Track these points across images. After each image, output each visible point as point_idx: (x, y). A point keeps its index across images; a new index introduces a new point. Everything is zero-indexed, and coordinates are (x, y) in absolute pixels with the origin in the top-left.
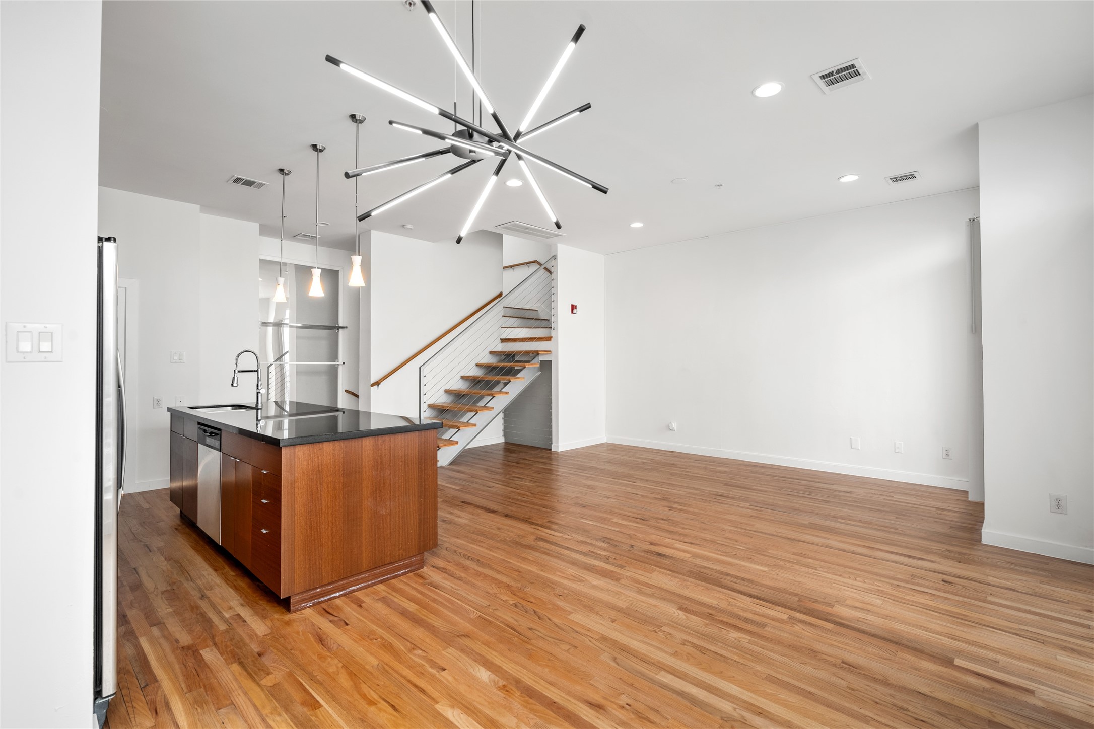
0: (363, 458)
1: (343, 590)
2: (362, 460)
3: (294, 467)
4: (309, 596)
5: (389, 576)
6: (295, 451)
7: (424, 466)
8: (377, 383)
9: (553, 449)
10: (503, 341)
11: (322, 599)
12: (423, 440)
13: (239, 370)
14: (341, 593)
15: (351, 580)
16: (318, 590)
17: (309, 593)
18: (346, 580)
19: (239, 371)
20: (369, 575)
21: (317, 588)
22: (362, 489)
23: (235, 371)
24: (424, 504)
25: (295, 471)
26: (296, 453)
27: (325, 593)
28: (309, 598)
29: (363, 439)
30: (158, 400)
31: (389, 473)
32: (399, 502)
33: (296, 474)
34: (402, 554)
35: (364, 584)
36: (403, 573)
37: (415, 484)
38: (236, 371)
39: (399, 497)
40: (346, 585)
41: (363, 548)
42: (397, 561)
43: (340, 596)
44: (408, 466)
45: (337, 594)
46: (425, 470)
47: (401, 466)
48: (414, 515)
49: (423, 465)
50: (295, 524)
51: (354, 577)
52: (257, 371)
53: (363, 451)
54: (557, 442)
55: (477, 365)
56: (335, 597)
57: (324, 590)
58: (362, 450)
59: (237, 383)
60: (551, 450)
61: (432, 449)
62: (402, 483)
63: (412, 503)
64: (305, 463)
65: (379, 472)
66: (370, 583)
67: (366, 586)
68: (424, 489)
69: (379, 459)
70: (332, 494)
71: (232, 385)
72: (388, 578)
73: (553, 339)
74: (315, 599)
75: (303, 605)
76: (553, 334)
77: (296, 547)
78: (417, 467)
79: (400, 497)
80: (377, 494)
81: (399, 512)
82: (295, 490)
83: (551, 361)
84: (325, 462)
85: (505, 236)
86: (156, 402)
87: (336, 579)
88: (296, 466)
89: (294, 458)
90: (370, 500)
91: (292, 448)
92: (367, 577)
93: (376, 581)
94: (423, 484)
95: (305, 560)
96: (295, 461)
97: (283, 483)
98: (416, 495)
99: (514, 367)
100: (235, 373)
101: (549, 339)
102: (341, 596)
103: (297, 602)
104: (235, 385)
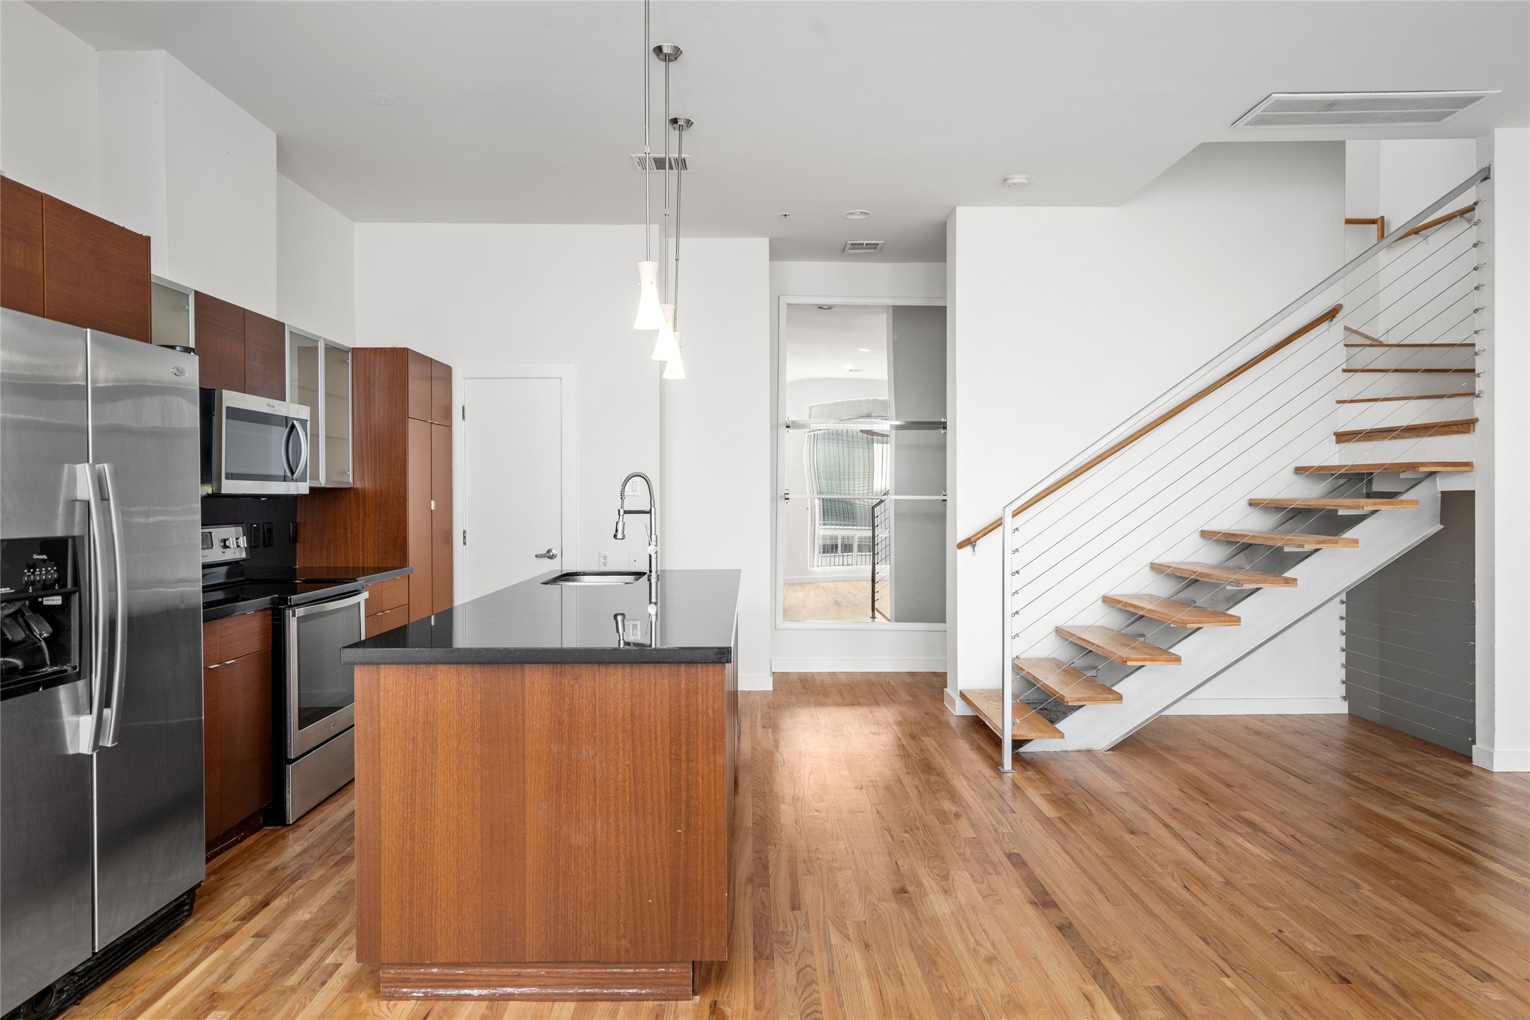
0: (527, 709)
1: (488, 987)
2: (523, 714)
3: (379, 707)
4: (416, 977)
5: (596, 990)
6: (379, 677)
7: (687, 752)
8: (970, 542)
9: (1477, 760)
10: (1342, 437)
11: (441, 992)
12: (683, 686)
13: (625, 509)
14: (484, 992)
15: (505, 970)
16: (435, 970)
17: (415, 971)
18: (494, 967)
19: (626, 512)
20: (547, 972)
21: (433, 965)
22: (524, 779)
23: (619, 510)
24: (686, 843)
25: (379, 716)
26: (382, 680)
27: (448, 981)
28: (416, 981)
29: (527, 667)
31: (592, 753)
32: (617, 825)
33: (383, 724)
34: (627, 950)
35: (535, 990)
36: (633, 994)
37: (662, 789)
38: (622, 512)
39: (616, 812)
40: (492, 978)
41: (527, 910)
42: (612, 963)
43: (480, 998)
44: (642, 745)
45: (475, 992)
46: (688, 760)
47: (623, 741)
48: (659, 864)
49: (684, 749)
50: (380, 823)
51: (512, 967)
52: (650, 512)
53: (527, 693)
54: (1491, 742)
55: (1253, 504)
56: (469, 998)
57: (447, 975)
58: (523, 691)
59: (622, 532)
60: (1468, 759)
61: (710, 712)
62: (624, 781)
63: (653, 835)
64: (400, 703)
65: (564, 748)
66: (549, 991)
67: (541, 994)
68: (687, 807)
69: (565, 716)
70: (456, 777)
71: (615, 536)
72: (594, 994)
73: (1478, 426)
74: (430, 987)
75: (404, 990)
76: (1478, 409)
77: (383, 870)
78: (667, 750)
79: (621, 815)
80: (561, 795)
81: (618, 848)
82: (379, 754)
83: (1473, 492)
84: (440, 707)
85: (1350, 146)
86: (602, 560)
87: (467, 960)
88: (382, 706)
89: (378, 690)
90: (545, 807)
91: (373, 668)
92: (542, 976)
93: (564, 991)
94: (684, 793)
95: (402, 902)
96: (379, 695)
97: (358, 738)
98: (663, 816)
99: (1337, 511)
100: (619, 515)
101: (1465, 426)
102: (485, 1000)
103: (392, 980)
104: (619, 536)
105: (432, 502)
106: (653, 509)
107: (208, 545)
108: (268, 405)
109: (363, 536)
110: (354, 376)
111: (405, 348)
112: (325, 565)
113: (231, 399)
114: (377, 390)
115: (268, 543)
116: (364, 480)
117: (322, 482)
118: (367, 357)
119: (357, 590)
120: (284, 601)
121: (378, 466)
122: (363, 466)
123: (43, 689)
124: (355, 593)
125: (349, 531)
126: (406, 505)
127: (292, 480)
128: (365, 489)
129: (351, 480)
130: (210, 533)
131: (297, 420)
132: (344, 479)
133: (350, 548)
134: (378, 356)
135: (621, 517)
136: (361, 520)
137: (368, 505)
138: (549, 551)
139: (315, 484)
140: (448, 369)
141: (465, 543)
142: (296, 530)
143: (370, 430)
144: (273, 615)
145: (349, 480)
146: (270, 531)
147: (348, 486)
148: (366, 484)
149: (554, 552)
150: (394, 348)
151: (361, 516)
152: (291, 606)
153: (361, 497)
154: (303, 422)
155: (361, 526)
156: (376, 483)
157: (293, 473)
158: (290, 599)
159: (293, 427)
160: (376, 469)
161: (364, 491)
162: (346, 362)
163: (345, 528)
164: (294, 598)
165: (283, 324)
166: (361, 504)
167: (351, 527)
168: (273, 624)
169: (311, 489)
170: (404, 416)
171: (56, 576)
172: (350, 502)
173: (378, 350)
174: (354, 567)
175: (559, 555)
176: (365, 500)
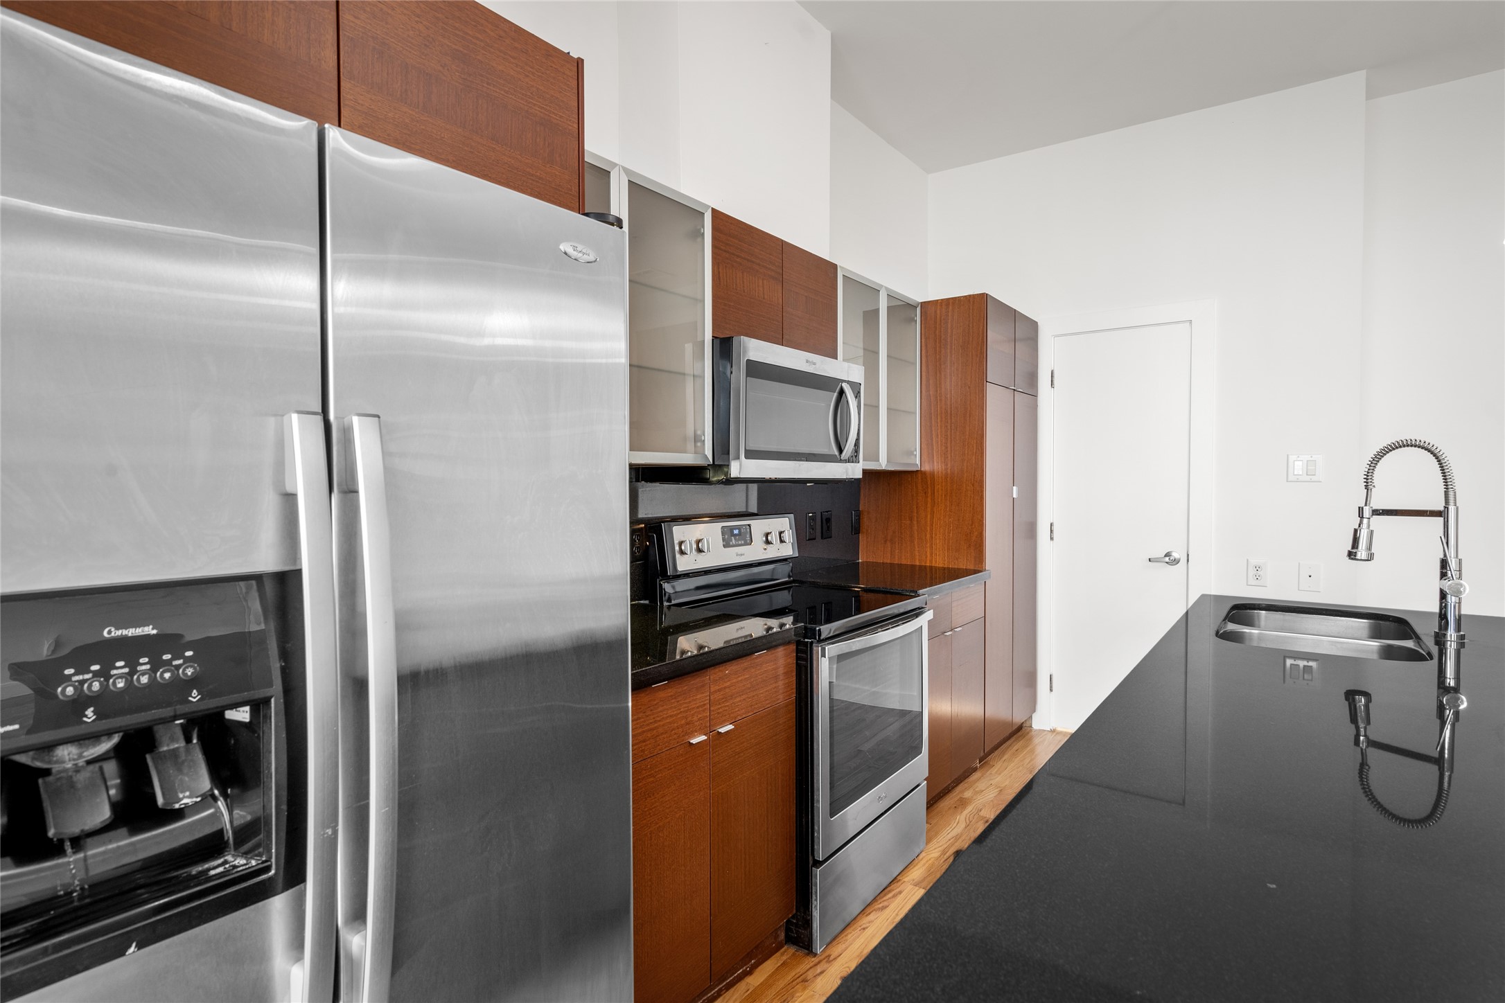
13: (1375, 507)
19: (1376, 512)
23: (1361, 510)
30: (1257, 568)
38: (1367, 512)
52: (1443, 514)
59: (1369, 548)
71: (1351, 555)
86: (1252, 572)
100: (1361, 516)
104: (1362, 553)
105: (1015, 488)
106: (1452, 508)
107: (745, 541)
108: (807, 361)
109: (931, 530)
110: (923, 336)
111: (983, 294)
112: (889, 562)
113: (757, 350)
114: (949, 351)
115: (826, 533)
116: (933, 462)
117: (883, 464)
118: (938, 312)
119: (919, 608)
120: (811, 633)
121: (949, 445)
122: (932, 445)
123: (139, 947)
124: (916, 613)
125: (915, 523)
126: (982, 492)
127: (841, 461)
128: (934, 472)
129: (918, 462)
130: (749, 525)
131: (848, 382)
132: (910, 461)
133: (916, 542)
134: (950, 308)
135: (1365, 521)
136: (929, 510)
137: (938, 491)
138: (1168, 555)
139: (872, 466)
140: (1033, 326)
141: (1052, 539)
142: (859, 519)
143: (941, 400)
144: (798, 651)
145: (914, 461)
146: (828, 520)
147: (915, 469)
148: (934, 466)
149: (1175, 555)
150: (970, 296)
151: (929, 505)
152: (820, 641)
153: (929, 483)
154: (856, 387)
155: (929, 516)
156: (947, 465)
157: (841, 451)
158: (820, 630)
159: (842, 392)
160: (947, 448)
161: (932, 474)
162: (914, 321)
163: (911, 519)
164: (826, 629)
165: (834, 267)
166: (929, 490)
167: (917, 518)
168: (797, 664)
169: (865, 472)
170: (981, 379)
171: (189, 672)
172: (917, 487)
173: (951, 302)
174: (920, 566)
175: (1183, 560)
176: (934, 485)
